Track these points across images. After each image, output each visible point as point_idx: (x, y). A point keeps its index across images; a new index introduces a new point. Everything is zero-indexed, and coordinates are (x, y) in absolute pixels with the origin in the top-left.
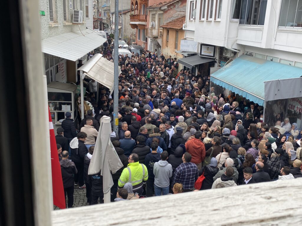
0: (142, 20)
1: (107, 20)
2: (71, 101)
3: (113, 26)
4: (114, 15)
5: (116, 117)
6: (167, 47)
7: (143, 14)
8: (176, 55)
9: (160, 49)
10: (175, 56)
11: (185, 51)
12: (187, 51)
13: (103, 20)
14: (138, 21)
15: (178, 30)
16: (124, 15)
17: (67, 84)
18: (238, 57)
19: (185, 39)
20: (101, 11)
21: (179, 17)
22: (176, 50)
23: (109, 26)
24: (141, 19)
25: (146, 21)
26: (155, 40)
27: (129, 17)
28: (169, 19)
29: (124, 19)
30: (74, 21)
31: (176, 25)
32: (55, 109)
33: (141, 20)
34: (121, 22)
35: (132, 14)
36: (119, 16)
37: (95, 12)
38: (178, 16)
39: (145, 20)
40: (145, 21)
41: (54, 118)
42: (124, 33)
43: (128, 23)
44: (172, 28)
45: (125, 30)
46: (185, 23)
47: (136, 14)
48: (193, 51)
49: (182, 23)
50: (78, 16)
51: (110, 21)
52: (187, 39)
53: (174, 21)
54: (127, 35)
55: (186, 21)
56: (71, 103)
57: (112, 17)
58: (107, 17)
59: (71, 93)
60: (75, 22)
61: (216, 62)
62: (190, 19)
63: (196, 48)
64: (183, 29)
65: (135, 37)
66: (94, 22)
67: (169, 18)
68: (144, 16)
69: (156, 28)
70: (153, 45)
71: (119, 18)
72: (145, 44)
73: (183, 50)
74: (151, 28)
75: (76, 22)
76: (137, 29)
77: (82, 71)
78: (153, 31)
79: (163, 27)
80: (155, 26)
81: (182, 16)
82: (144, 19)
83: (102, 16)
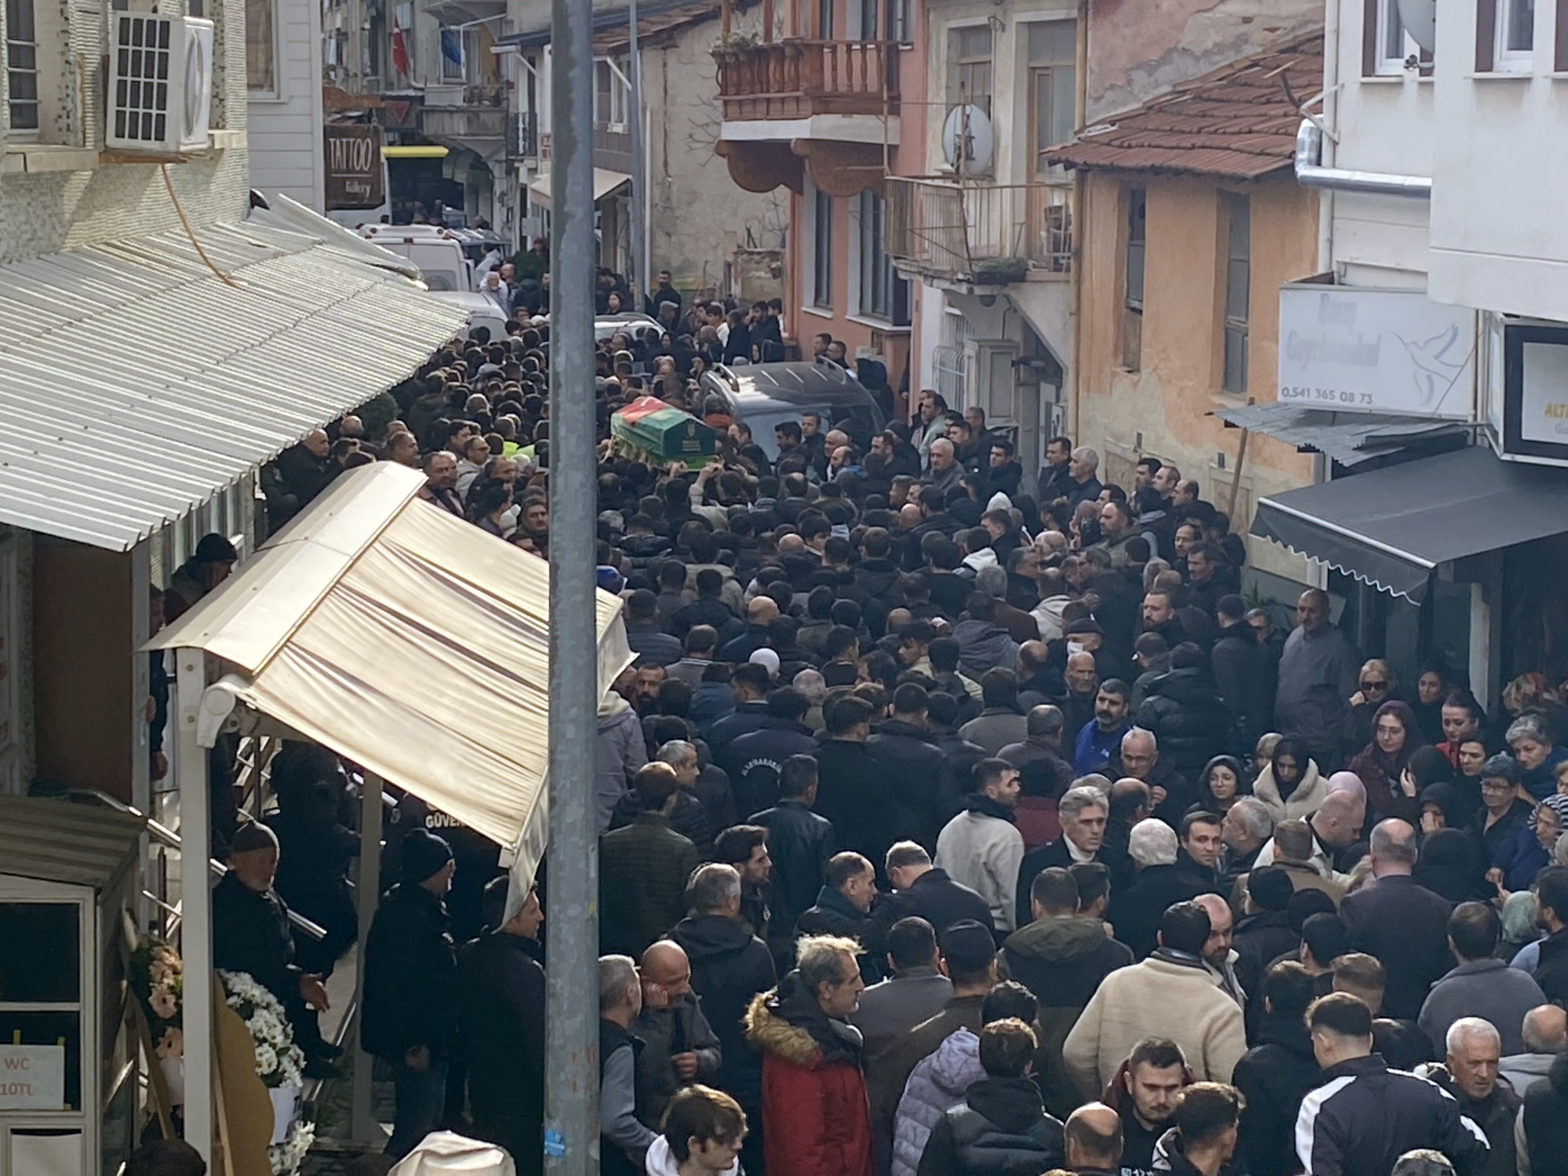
0: (850, 95)
1: (472, 117)
2: (75, 999)
3: (533, 171)
4: (548, 59)
6: (1133, 369)
7: (853, 33)
8: (1231, 461)
9: (1047, 391)
10: (1222, 462)
11: (1337, 403)
12: (1358, 405)
13: (433, 110)
14: (807, 106)
15: (1241, 189)
16: (652, 56)
17: (34, 801)
19: (1328, 279)
20: (404, 22)
21: (1251, 51)
22: (1233, 403)
23: (498, 171)
24: (842, 88)
25: (895, 111)
26: (989, 301)
27: (712, 68)
28: (1140, 77)
29: (651, 95)
30: (120, 134)
31: (1218, 141)
33: (836, 95)
34: (618, 128)
35: (742, 45)
36: (604, 68)
37: (342, 36)
38: (1242, 40)
39: (876, 98)
40: (877, 112)
42: (661, 239)
43: (699, 134)
44: (1178, 172)
45: (667, 205)
46: (1317, 108)
47: (777, 39)
48: (1426, 410)
49: (1291, 109)
50: (163, 75)
51: (510, 122)
52: (1354, 277)
53: (1198, 98)
54: (687, 266)
55: (1328, 88)
56: (75, 1015)
57: (531, 78)
58: (478, 80)
60: (126, 142)
62: (1369, 68)
63: (1452, 373)
64: (1303, 170)
65: (777, 273)
66: (328, 132)
67: (1139, 67)
68: (872, 57)
69: (1004, 176)
70: (970, 350)
71: (605, 87)
72: (888, 346)
73: (1313, 401)
74: (945, 176)
75: (139, 143)
76: (797, 190)
77: (199, 662)
78: (971, 203)
79: (1079, 160)
80: (994, 155)
81: (1284, 39)
82: (873, 86)
83: (422, 69)
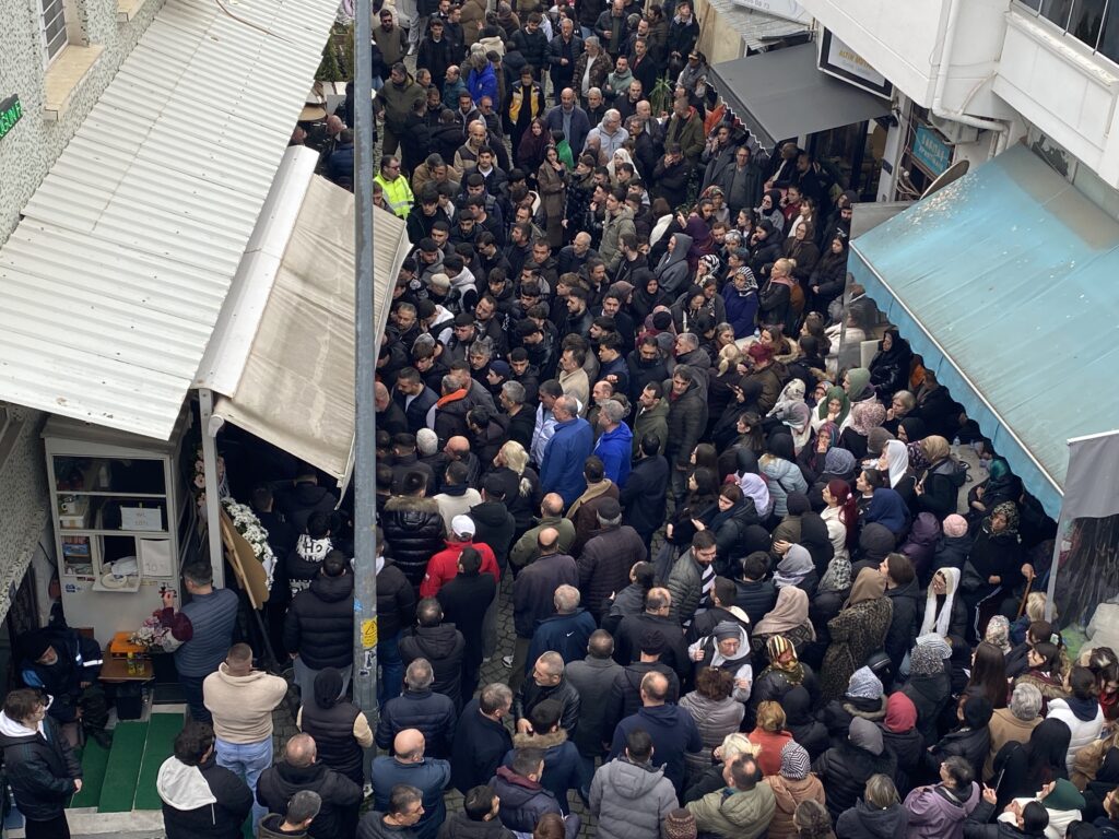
2: (164, 493)
5: (363, 616)
11: (754, 6)
12: (763, 8)
18: (997, 154)
32: (90, 524)
41: (89, 560)
56: (165, 499)
59: (161, 463)
61: (896, 124)
77: (209, 395)
